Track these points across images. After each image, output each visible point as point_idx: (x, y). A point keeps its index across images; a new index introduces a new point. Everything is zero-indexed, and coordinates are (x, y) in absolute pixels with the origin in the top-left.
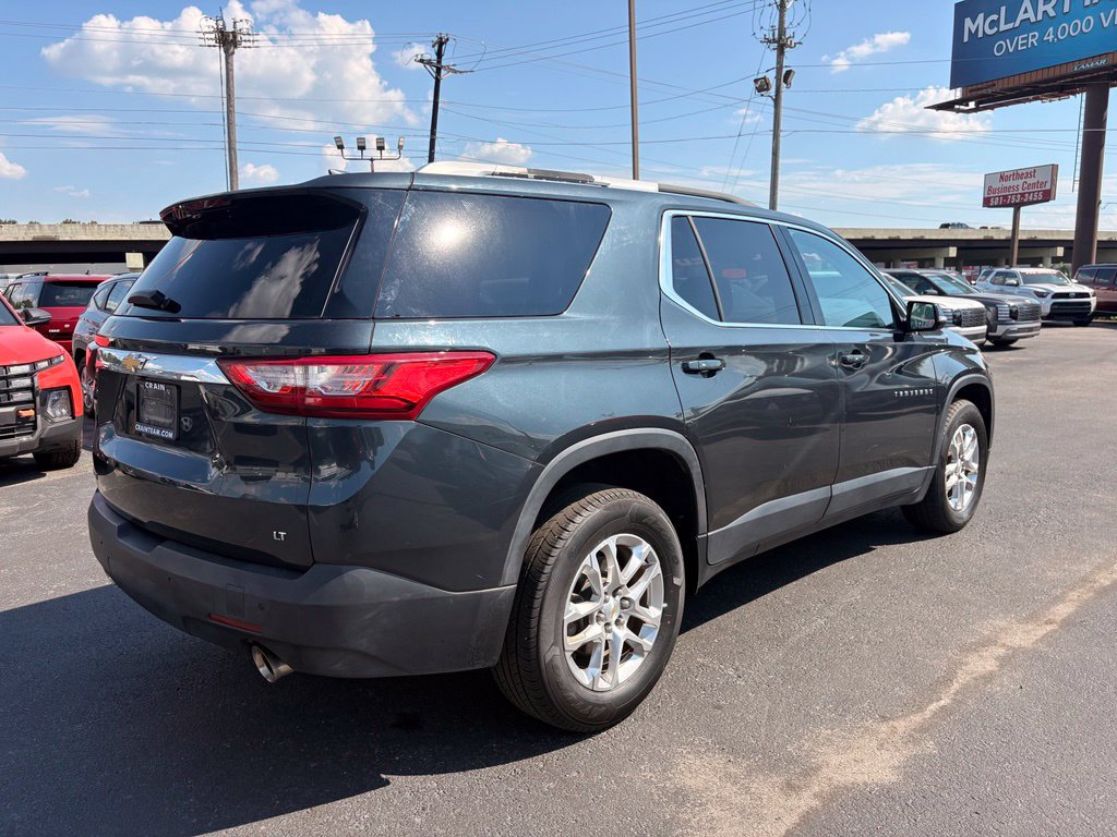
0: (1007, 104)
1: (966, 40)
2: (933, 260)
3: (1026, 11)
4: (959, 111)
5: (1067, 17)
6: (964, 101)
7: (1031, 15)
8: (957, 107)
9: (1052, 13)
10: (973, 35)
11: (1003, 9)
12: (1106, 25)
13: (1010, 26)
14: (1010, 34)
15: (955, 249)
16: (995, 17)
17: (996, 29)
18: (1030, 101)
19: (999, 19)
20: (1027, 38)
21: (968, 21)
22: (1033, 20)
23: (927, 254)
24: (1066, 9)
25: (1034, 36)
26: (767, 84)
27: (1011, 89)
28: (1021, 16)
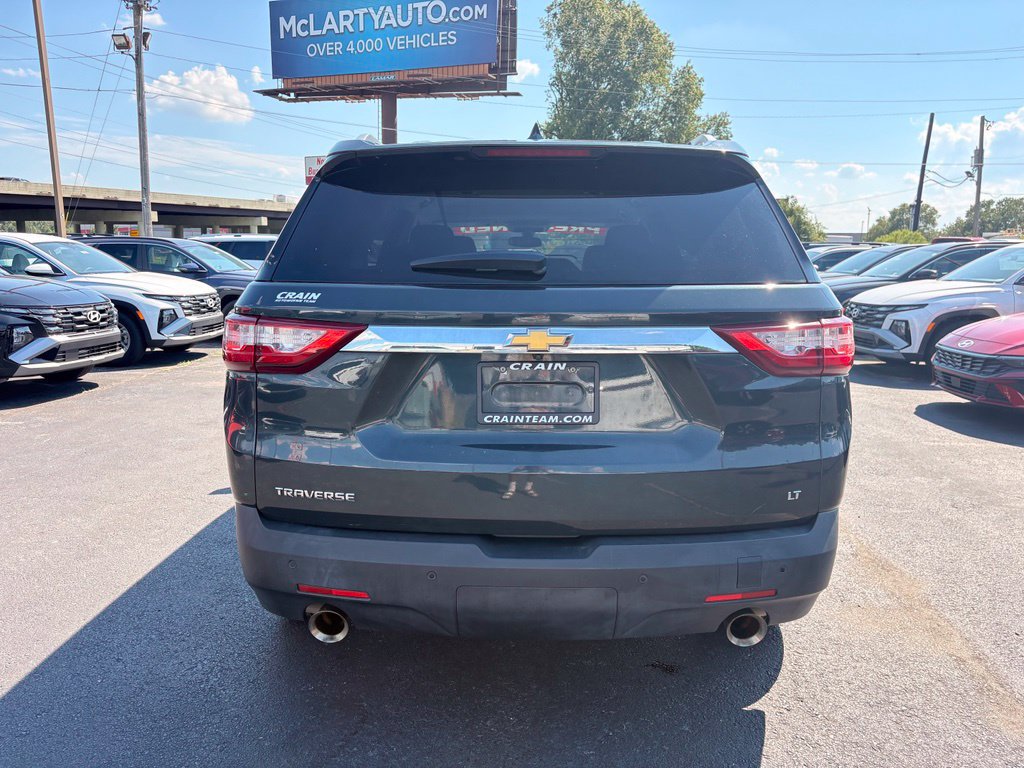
0: (319, 100)
1: (282, 36)
2: (248, 227)
3: (330, 23)
4: (281, 99)
5: (364, 35)
6: (286, 91)
7: (334, 26)
8: (280, 95)
9: (351, 30)
10: (288, 34)
11: (311, 16)
12: (392, 48)
13: (318, 32)
14: (319, 39)
15: (266, 218)
16: (305, 22)
17: (306, 33)
18: (337, 99)
19: (308, 23)
20: (333, 46)
21: (282, 20)
22: (337, 31)
23: (243, 222)
24: (362, 29)
25: (338, 46)
26: (128, 43)
27: (325, 88)
28: (327, 26)
